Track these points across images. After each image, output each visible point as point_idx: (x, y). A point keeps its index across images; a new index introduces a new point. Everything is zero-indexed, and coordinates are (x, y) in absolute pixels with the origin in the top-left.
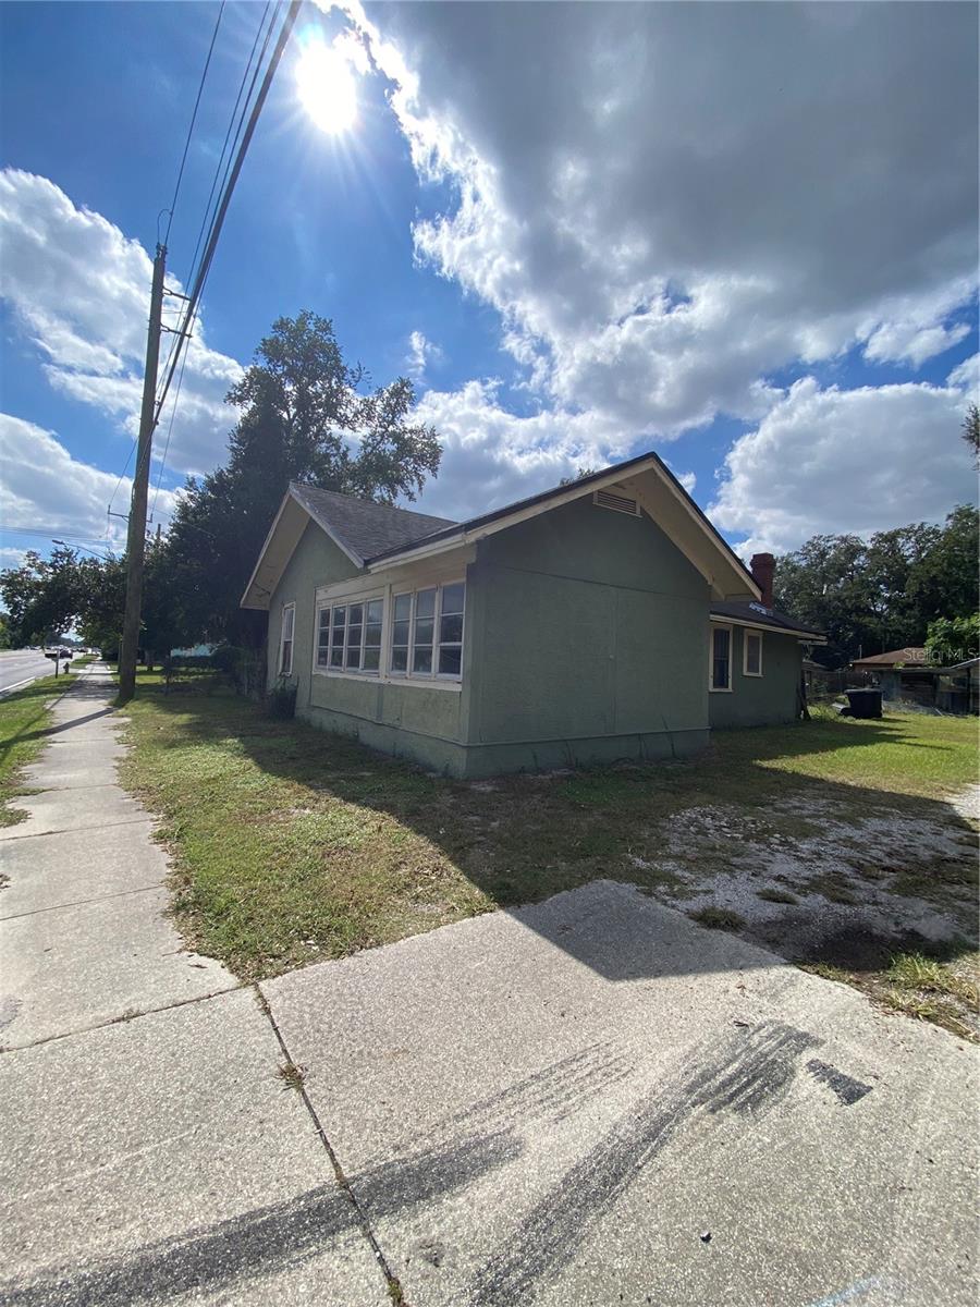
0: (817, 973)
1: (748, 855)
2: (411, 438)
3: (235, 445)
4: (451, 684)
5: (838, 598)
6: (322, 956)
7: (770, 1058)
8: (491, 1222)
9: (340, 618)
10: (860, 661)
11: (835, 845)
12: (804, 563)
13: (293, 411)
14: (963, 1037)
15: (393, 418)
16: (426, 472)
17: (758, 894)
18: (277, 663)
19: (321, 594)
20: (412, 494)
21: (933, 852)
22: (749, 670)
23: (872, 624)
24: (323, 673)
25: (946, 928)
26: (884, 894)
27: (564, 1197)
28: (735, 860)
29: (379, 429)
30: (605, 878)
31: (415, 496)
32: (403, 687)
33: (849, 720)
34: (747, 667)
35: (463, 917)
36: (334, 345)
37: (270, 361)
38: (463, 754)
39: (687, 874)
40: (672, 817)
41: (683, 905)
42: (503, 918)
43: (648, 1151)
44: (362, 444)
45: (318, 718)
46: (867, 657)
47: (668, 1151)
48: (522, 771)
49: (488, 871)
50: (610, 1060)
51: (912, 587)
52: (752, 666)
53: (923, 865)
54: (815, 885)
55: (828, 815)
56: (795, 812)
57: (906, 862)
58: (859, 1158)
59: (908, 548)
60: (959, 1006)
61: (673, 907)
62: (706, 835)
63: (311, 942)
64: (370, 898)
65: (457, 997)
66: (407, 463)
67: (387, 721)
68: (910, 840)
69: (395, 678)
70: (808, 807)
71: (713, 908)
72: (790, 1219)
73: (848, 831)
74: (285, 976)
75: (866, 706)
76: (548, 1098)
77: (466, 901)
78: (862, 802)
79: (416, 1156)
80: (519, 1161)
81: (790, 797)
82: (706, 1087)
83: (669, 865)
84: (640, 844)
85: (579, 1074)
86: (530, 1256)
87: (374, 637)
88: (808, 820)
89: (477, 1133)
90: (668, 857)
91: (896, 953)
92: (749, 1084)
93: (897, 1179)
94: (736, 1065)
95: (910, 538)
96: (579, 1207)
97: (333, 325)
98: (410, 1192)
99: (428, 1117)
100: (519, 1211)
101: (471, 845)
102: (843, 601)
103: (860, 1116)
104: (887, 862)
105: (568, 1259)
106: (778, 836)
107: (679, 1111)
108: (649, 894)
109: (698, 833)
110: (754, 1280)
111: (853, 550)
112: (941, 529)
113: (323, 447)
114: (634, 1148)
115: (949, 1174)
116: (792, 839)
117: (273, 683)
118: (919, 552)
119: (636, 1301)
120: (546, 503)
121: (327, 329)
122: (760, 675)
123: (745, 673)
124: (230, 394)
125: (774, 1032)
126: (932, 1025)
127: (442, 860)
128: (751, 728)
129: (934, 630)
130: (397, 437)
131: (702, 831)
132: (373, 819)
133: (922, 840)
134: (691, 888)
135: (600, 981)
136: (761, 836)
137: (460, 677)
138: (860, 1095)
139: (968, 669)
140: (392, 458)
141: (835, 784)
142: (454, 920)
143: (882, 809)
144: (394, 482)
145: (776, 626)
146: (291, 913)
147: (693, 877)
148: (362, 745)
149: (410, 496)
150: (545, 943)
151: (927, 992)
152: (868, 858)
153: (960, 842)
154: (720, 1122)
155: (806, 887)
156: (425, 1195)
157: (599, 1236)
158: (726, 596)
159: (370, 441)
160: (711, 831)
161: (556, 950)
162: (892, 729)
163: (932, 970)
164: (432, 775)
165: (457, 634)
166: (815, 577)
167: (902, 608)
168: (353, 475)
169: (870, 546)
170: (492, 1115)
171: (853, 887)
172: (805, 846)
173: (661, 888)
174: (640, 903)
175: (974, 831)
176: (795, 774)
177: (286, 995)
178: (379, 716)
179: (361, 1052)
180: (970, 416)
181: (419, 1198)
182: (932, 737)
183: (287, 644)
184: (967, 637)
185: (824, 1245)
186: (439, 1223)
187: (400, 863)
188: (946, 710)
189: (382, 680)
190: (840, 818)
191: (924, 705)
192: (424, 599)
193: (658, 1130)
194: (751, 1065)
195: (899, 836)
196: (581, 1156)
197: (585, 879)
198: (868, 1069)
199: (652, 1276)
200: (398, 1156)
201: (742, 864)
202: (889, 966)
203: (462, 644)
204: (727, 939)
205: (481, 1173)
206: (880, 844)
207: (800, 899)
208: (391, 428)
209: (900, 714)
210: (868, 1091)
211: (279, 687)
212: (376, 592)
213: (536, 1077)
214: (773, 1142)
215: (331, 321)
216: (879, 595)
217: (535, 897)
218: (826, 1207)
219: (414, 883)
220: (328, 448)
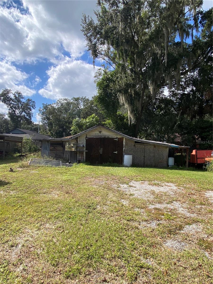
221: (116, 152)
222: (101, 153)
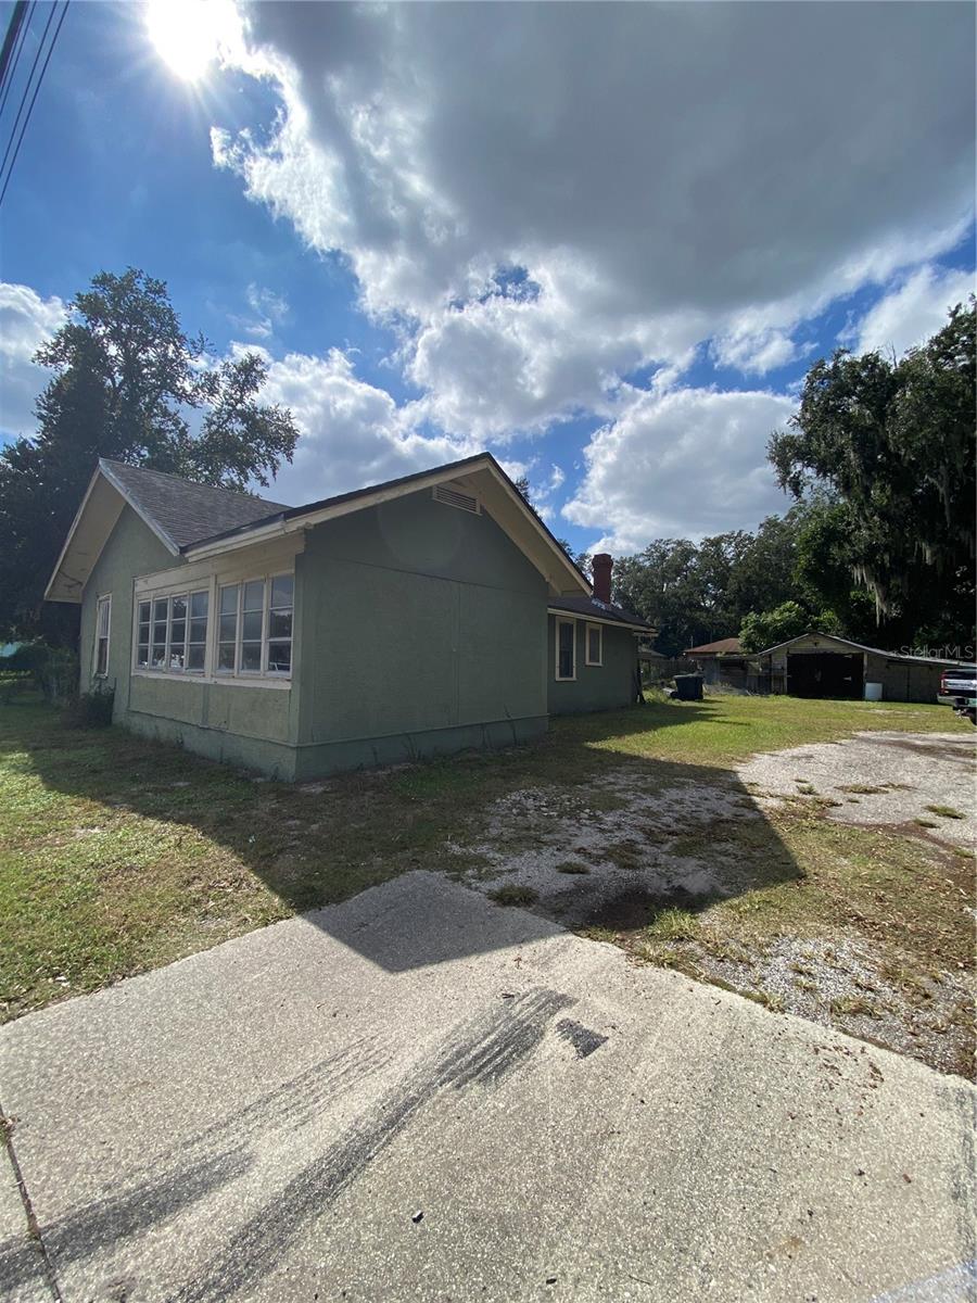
0: (589, 936)
1: (559, 832)
2: (263, 419)
3: (44, 412)
4: (279, 682)
5: (675, 595)
6: (72, 992)
7: (525, 1025)
8: (196, 1246)
9: (162, 612)
10: (691, 650)
11: (634, 815)
12: (647, 564)
13: (119, 378)
14: (695, 979)
15: (242, 396)
16: (280, 457)
17: (557, 867)
18: (91, 664)
19: (141, 586)
20: (265, 479)
21: (712, 815)
22: (591, 660)
23: (702, 617)
24: (144, 674)
25: (706, 881)
26: (664, 856)
27: (283, 1205)
28: (546, 838)
29: (225, 407)
30: (418, 868)
31: (268, 481)
32: (230, 686)
33: (676, 702)
34: (590, 657)
35: (256, 927)
36: (170, 310)
37: (89, 319)
38: (292, 755)
39: (497, 856)
40: (498, 801)
41: (485, 886)
42: (299, 924)
43: (384, 1140)
44: (206, 422)
45: (139, 724)
46: (699, 646)
47: (404, 1135)
48: (361, 768)
49: (294, 876)
50: (370, 1053)
51: (732, 584)
52: (594, 657)
53: (701, 827)
54: (608, 854)
55: (636, 789)
56: (609, 788)
57: (689, 825)
58: (581, 1109)
59: (729, 551)
60: (699, 951)
61: (476, 889)
62: (525, 815)
63: (63, 978)
64: (147, 921)
65: (223, 1014)
66: (258, 445)
67: (212, 725)
68: (697, 806)
69: (223, 677)
70: (619, 781)
71: (512, 886)
72: (503, 1183)
73: (650, 802)
74: (20, 1021)
75: (690, 690)
76: (295, 1104)
77: (262, 910)
78: (667, 774)
79: (128, 1193)
80: (245, 1176)
81: (607, 774)
82: (458, 1063)
83: (483, 849)
84: (460, 831)
85: (333, 1075)
86: (230, 1272)
87: (199, 632)
88: (618, 795)
89: (204, 1157)
90: (486, 840)
91: (660, 908)
92: (499, 1053)
93: (609, 1124)
94: (492, 1037)
95: (731, 543)
96: (296, 1213)
97: (167, 288)
98: (113, 1229)
99: (152, 1150)
100: (231, 1228)
101: (281, 851)
102: (679, 598)
103: (592, 1066)
104: (675, 827)
105: (268, 1270)
106: (587, 811)
107: (428, 1091)
108: (456, 879)
109: (518, 814)
110: (454, 1253)
111: (686, 552)
112: (755, 536)
113: (156, 423)
114: (369, 1140)
115: (656, 1112)
116: (599, 813)
117: (87, 685)
118: (738, 555)
119: (331, 1298)
120: (378, 495)
121: (160, 291)
122: (600, 664)
123: (588, 663)
124: (39, 353)
125: (536, 998)
126: (673, 971)
127: (244, 870)
128: (594, 712)
129: (747, 623)
130: (247, 416)
131: (523, 813)
132: (173, 832)
133: (708, 805)
134: (499, 868)
135: (382, 974)
136: (573, 813)
137: (289, 674)
138: (596, 1046)
139: (770, 656)
140: (241, 439)
141: (648, 760)
142: (243, 933)
143: (682, 780)
144: (244, 465)
145: (612, 620)
146: (42, 949)
147: (503, 857)
148: (187, 752)
149: (264, 482)
150: (336, 944)
151: (677, 941)
152: (659, 825)
153: (736, 805)
154: (462, 1096)
155: (601, 857)
156: (128, 1231)
157: (309, 1239)
158: (563, 592)
159: (215, 419)
160: (531, 812)
161: (345, 950)
162: (708, 709)
163: (684, 922)
164: (259, 780)
165: (286, 628)
166: (657, 576)
167: (725, 604)
168: (194, 454)
169: (700, 549)
170: (228, 1134)
171: (641, 853)
172: (610, 819)
173: (470, 872)
174: (445, 890)
175: (749, 795)
176: (618, 753)
177: (14, 1041)
178: (205, 720)
179: (91, 1093)
180: (772, 439)
181: (122, 1235)
182: (738, 715)
183: (103, 642)
184: (770, 628)
185: (528, 1204)
186: (136, 1258)
187: (194, 878)
188: (754, 691)
189: (208, 680)
190: (645, 791)
191: (737, 687)
192: (252, 590)
193: (399, 1116)
194: (506, 1034)
195: (690, 804)
196: (313, 1159)
197: (398, 872)
198: (610, 1021)
199: (354, 1268)
200: (106, 1196)
201: (551, 841)
202: (651, 922)
203: (291, 639)
204: (519, 913)
205: (199, 1197)
206: (672, 811)
207: (593, 869)
208: (239, 406)
209: (720, 697)
210: (603, 1042)
211: (93, 691)
212: (201, 583)
213: (287, 1086)
214: (508, 1107)
215: (165, 283)
216: (707, 593)
217: (340, 897)
218: (539, 1164)
219: (205, 899)
220: (163, 423)
221: (850, 679)
222: (818, 680)
